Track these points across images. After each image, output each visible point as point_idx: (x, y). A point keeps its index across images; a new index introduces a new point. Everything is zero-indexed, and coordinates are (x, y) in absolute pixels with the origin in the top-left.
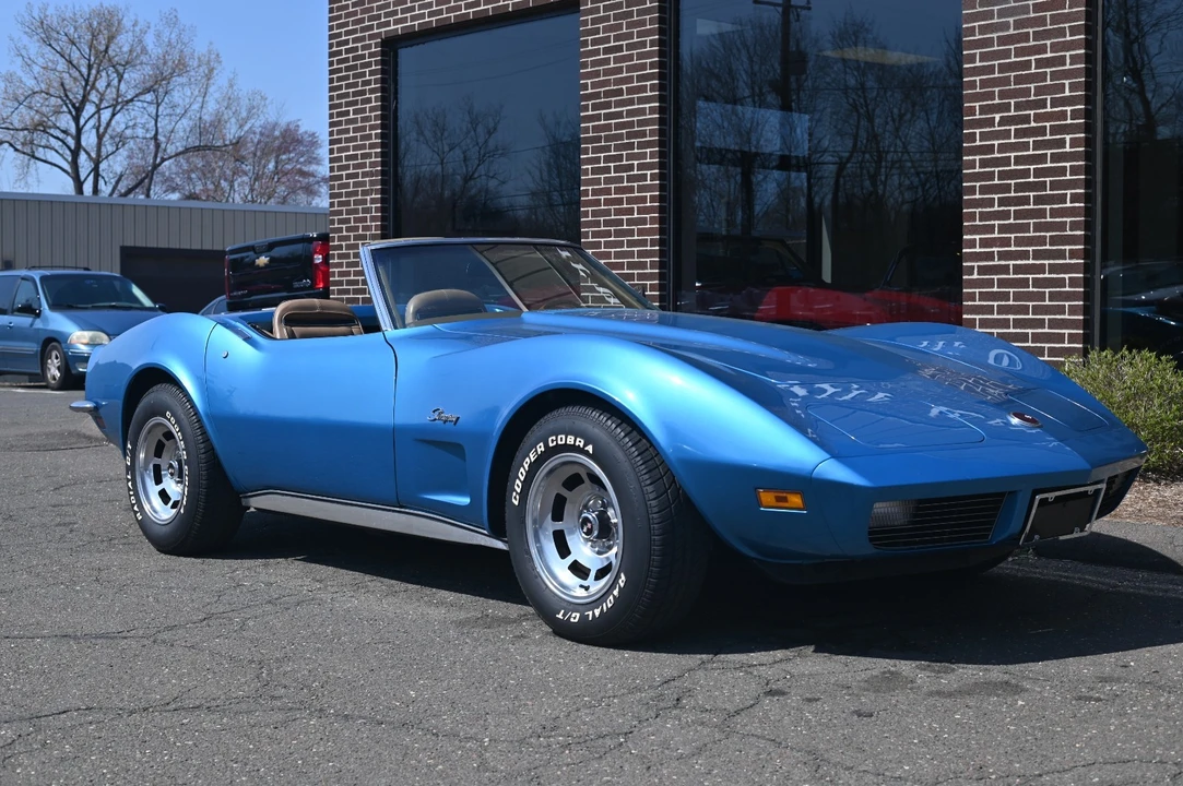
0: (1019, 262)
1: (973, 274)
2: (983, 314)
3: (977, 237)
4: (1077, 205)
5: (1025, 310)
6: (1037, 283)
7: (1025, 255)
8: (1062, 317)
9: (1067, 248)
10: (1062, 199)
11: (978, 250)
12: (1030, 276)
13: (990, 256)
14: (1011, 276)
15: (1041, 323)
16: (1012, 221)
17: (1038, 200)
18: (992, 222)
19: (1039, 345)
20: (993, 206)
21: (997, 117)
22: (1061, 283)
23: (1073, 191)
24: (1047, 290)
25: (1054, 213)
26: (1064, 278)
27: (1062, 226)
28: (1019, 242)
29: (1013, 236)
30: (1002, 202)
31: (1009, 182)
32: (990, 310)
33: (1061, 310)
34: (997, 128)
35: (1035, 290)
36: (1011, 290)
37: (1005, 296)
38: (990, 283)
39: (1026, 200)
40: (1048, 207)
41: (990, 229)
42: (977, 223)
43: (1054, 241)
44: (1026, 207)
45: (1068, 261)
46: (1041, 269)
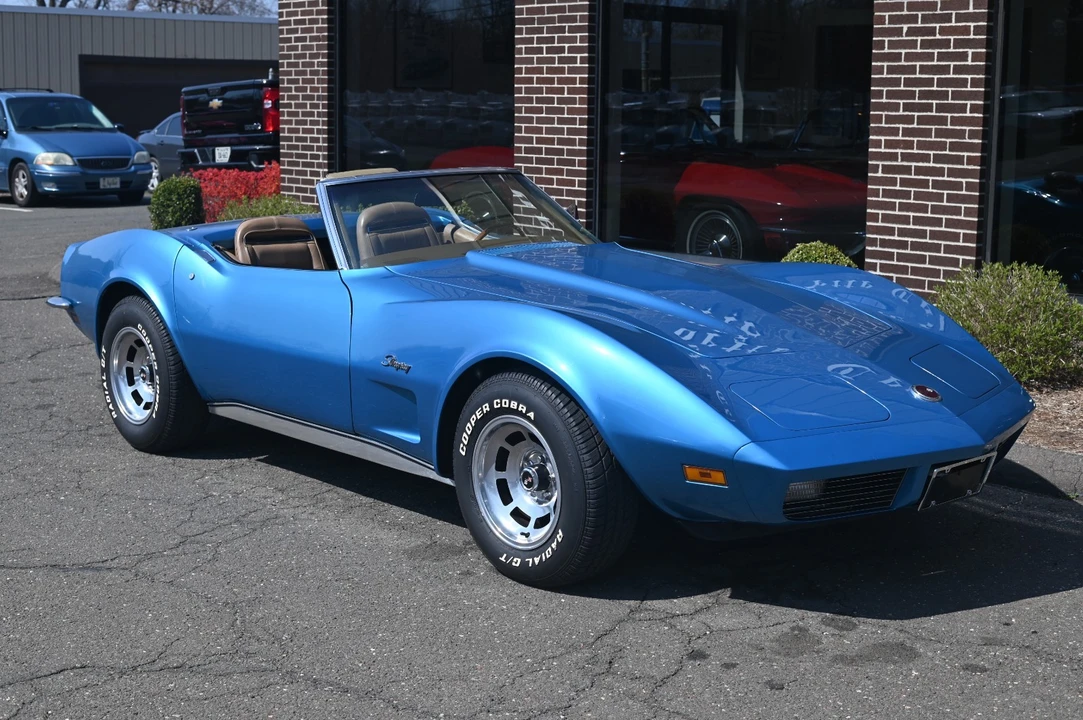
0: (921, 164)
1: (877, 172)
2: (886, 210)
3: (883, 138)
4: (976, 115)
5: (924, 209)
6: (936, 184)
7: (926, 158)
8: (958, 217)
9: (966, 154)
10: (963, 108)
11: (883, 150)
12: (931, 178)
13: (894, 157)
14: (913, 177)
15: (938, 222)
16: (915, 126)
17: (940, 108)
18: (897, 125)
19: (936, 242)
20: (899, 111)
21: (905, 27)
22: (958, 186)
23: (973, 102)
24: (945, 192)
25: (955, 121)
26: (962, 182)
27: (961, 134)
28: (921, 145)
29: (915, 139)
30: (907, 107)
31: (914, 89)
32: (892, 206)
33: (957, 211)
34: (905, 38)
35: (935, 191)
36: (913, 190)
37: (907, 195)
38: (893, 182)
39: (929, 107)
40: (949, 115)
41: (895, 132)
42: (883, 125)
43: (953, 147)
44: (929, 114)
45: (965, 167)
46: (940, 172)
